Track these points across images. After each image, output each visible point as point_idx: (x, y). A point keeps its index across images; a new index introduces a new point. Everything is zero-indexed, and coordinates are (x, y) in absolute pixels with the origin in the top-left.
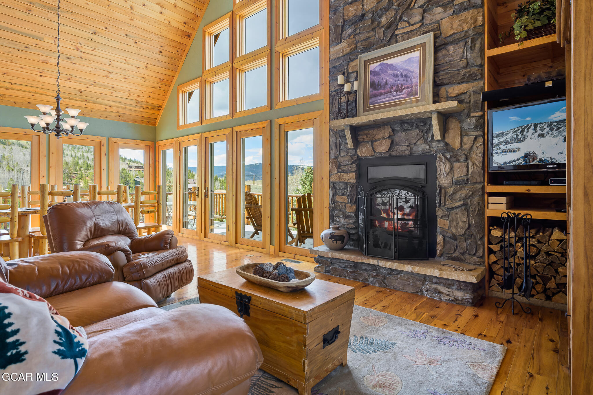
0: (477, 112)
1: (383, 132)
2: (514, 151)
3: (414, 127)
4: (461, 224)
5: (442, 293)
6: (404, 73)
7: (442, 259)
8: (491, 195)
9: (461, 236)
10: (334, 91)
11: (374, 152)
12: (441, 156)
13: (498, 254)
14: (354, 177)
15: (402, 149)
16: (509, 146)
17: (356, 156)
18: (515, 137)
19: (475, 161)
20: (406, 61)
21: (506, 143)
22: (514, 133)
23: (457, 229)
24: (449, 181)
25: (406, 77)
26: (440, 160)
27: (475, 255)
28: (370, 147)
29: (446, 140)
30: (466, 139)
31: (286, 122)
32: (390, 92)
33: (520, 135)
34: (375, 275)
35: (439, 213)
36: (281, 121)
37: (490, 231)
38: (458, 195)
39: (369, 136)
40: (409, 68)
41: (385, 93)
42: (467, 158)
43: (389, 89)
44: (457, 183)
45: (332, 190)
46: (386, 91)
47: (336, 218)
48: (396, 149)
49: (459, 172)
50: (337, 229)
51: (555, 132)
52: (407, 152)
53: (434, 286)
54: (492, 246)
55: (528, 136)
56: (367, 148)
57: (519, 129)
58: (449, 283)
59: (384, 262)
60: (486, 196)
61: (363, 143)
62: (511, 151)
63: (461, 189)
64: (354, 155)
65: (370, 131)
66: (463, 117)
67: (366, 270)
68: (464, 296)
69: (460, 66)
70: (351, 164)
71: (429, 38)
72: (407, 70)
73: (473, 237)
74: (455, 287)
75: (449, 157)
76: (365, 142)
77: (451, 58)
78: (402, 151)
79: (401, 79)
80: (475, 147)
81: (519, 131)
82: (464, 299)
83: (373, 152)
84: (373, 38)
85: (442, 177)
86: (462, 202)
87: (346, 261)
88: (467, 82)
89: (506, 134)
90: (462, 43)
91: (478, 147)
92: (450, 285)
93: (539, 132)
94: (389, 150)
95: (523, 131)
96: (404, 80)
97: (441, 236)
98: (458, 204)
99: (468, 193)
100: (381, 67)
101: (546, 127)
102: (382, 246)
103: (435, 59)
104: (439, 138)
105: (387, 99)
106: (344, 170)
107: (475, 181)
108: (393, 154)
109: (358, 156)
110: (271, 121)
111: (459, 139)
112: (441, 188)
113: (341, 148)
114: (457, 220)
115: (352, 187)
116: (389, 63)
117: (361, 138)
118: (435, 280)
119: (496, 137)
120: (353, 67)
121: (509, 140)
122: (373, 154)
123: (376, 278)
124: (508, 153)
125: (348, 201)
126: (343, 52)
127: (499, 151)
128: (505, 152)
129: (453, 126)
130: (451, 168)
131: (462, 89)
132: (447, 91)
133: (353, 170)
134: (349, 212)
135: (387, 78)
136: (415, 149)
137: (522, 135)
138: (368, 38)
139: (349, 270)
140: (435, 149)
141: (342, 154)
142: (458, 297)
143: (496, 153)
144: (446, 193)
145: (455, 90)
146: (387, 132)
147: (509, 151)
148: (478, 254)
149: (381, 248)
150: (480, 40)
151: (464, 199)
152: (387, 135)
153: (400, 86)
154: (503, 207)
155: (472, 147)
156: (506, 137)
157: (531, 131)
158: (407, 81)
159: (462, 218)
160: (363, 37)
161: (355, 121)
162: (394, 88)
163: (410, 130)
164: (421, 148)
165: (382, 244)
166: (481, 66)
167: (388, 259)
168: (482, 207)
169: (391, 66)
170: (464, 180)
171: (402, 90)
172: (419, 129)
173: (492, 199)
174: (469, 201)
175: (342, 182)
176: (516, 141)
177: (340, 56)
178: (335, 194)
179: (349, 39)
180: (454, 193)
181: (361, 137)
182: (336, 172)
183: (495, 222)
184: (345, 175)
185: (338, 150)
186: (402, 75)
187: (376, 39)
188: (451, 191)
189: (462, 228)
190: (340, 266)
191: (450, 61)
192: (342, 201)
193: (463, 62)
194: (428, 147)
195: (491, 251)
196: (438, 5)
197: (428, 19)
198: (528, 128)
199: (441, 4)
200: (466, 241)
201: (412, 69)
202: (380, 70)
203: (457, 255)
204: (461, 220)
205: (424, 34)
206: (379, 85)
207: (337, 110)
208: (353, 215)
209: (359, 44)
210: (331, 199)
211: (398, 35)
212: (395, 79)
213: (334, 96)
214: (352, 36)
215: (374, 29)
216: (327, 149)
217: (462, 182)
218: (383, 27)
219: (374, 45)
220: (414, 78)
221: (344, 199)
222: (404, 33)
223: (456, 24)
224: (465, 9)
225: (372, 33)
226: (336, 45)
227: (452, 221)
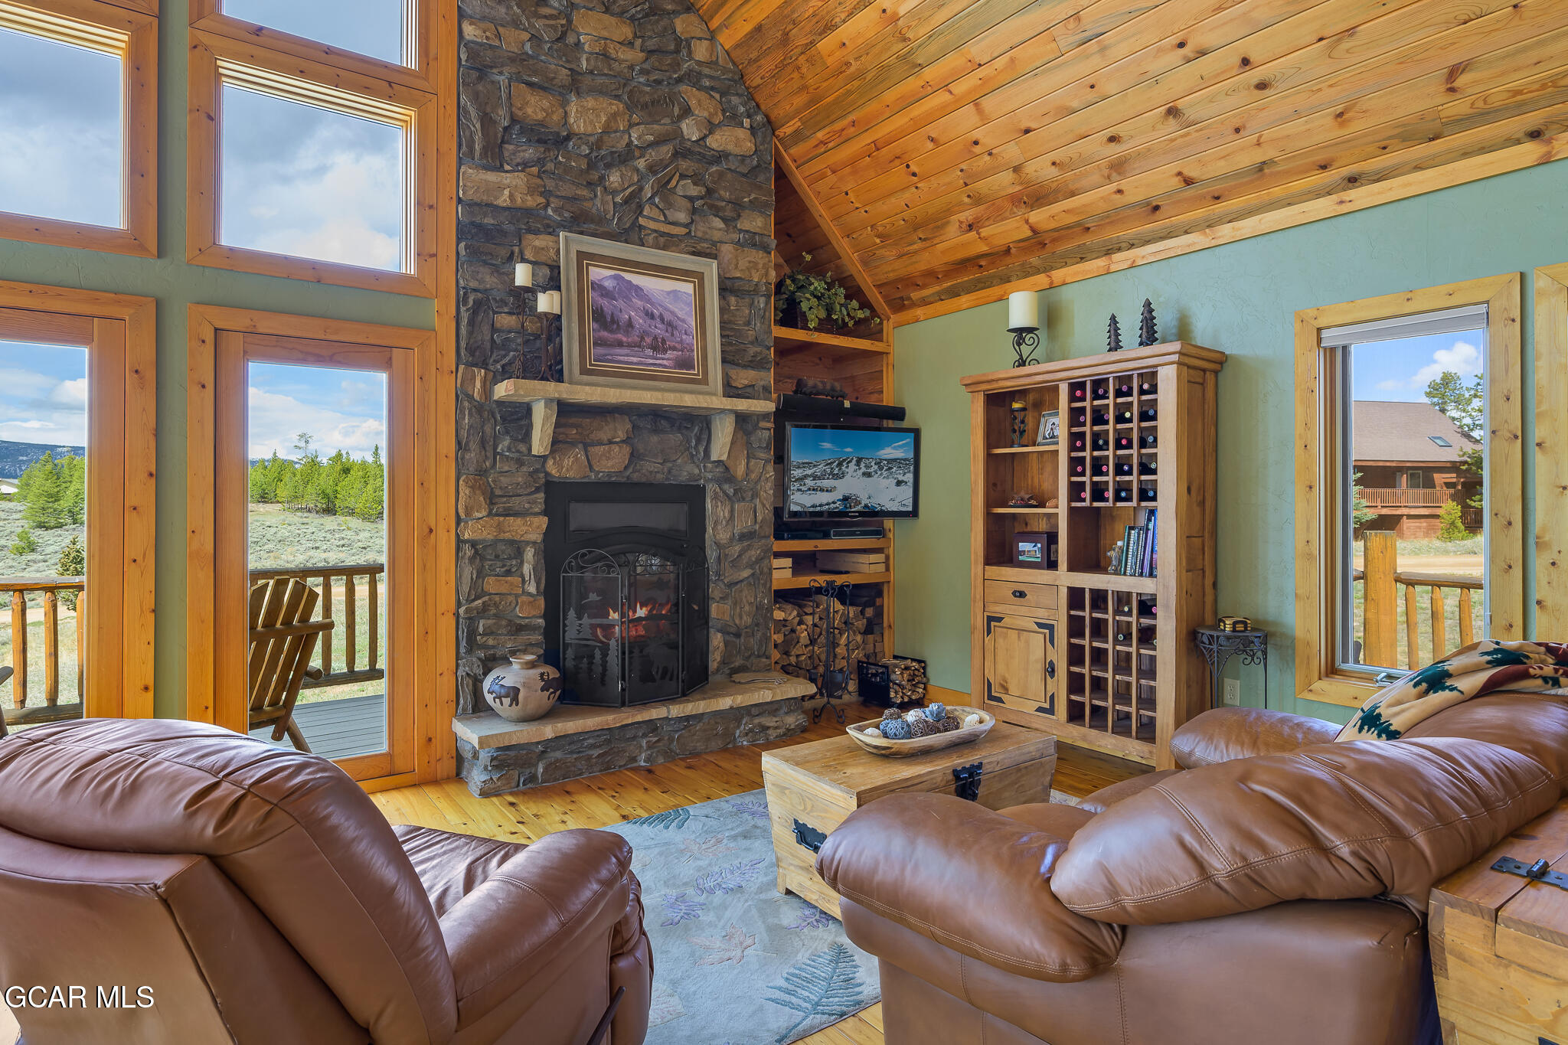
0: (765, 423)
1: (612, 426)
2: (827, 491)
3: (675, 428)
4: (747, 608)
5: (768, 728)
6: (667, 317)
8: (778, 555)
9: (747, 628)
10: (475, 290)
11: (591, 468)
12: (718, 490)
14: (545, 526)
15: (652, 469)
16: (819, 483)
17: (542, 475)
18: (829, 471)
19: (765, 502)
20: (669, 293)
21: (815, 477)
22: (825, 465)
23: (741, 618)
24: (730, 534)
25: (670, 324)
26: (715, 497)
27: (763, 655)
28: (583, 457)
29: (726, 462)
30: (753, 462)
32: (639, 347)
34: (656, 742)
35: (715, 591)
36: (224, 319)
38: (745, 559)
39: (579, 429)
40: (676, 310)
41: (629, 346)
42: (753, 497)
43: (637, 339)
44: (743, 537)
45: (470, 560)
46: (630, 340)
47: (485, 639)
48: (638, 467)
49: (744, 518)
51: (885, 473)
52: (660, 478)
53: (756, 721)
54: (776, 637)
55: (847, 473)
56: (577, 459)
57: (833, 462)
58: (771, 708)
59: (682, 706)
60: (772, 557)
61: (562, 445)
62: (822, 490)
63: (749, 547)
64: (536, 471)
65: (588, 420)
66: (750, 427)
67: (634, 738)
68: (798, 720)
69: (748, 337)
70: (531, 493)
71: (710, 269)
72: (672, 313)
73: (760, 627)
74: (782, 712)
76: (567, 442)
77: (732, 319)
78: (651, 472)
79: (660, 326)
80: (763, 478)
81: (835, 464)
82: (797, 728)
83: (588, 469)
84: (590, 204)
85: (719, 527)
86: (749, 571)
87: (589, 735)
88: (753, 368)
89: (816, 466)
90: (747, 300)
91: (767, 479)
92: (777, 710)
93: (863, 469)
94: (626, 468)
95: (840, 465)
96: (667, 331)
97: (719, 635)
98: (745, 574)
99: (759, 555)
100: (616, 282)
101: (873, 464)
104: (724, 457)
105: (635, 360)
106: (509, 509)
107: (763, 534)
108: (636, 477)
109: (547, 474)
110: (158, 303)
111: (744, 463)
112: (716, 545)
113: (502, 447)
114: (741, 601)
115: (535, 552)
116: (635, 282)
117: (563, 433)
119: (794, 467)
120: (536, 249)
121: (818, 473)
122: (590, 473)
123: (655, 747)
124: (817, 493)
125: (523, 590)
126: (512, 197)
127: (803, 488)
128: (814, 490)
129: (735, 438)
130: (732, 511)
131: (750, 379)
133: (538, 510)
134: (527, 618)
135: (630, 312)
136: (674, 472)
137: (840, 469)
138: (574, 199)
139: (596, 753)
140: (709, 476)
141: (503, 466)
142: (790, 725)
143: (797, 489)
144: (725, 556)
145: (740, 377)
146: (621, 429)
147: (819, 489)
148: (766, 653)
151: (751, 566)
152: (621, 435)
153: (660, 340)
154: (788, 573)
156: (815, 469)
157: (853, 466)
158: (672, 335)
159: (749, 597)
160: (567, 190)
162: (648, 340)
163: (667, 432)
164: (686, 471)
165: (657, 672)
166: (768, 348)
168: (769, 575)
169: (638, 290)
170: (751, 533)
171: (665, 351)
172: (682, 434)
173: (777, 563)
174: (757, 567)
175: (503, 540)
176: (830, 477)
177: (501, 203)
178: (481, 574)
179: (524, 171)
180: (740, 555)
181: (568, 430)
182: (484, 513)
183: (784, 596)
184: (519, 521)
185: (490, 454)
186: (662, 319)
187: (595, 208)
189: (749, 614)
190: (572, 752)
191: (735, 322)
192: (505, 591)
193: (751, 332)
194: (697, 471)
196: (716, 211)
197: (699, 229)
198: (848, 463)
199: (720, 214)
200: (753, 635)
201: (680, 314)
202: (614, 288)
203: (742, 662)
204: (747, 601)
205: (693, 254)
206: (613, 321)
207: (488, 345)
208: (541, 622)
209: (555, 202)
210: (465, 588)
211: (645, 228)
212: (649, 321)
213: (478, 304)
214: (535, 170)
215: (590, 184)
216: (449, 445)
217: (747, 536)
218: (614, 193)
219: (592, 221)
220: (686, 334)
221: (512, 584)
222: (656, 231)
223: (743, 264)
224: (754, 245)
225: (584, 192)
226: (487, 168)
227: (735, 604)
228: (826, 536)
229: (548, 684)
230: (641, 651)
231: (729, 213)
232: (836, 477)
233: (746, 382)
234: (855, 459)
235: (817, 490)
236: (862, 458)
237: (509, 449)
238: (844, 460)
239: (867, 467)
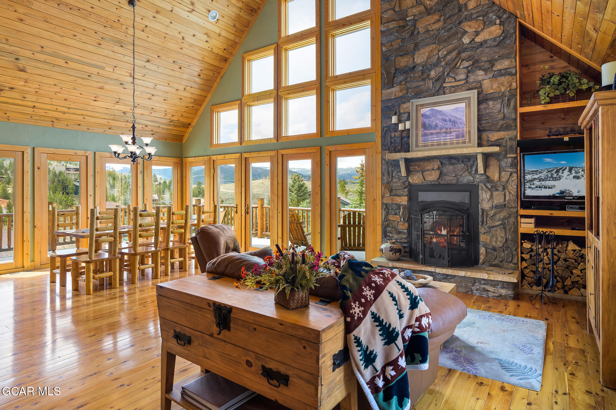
0: (512, 154)
1: (432, 164)
3: (460, 162)
4: (499, 239)
5: (489, 291)
6: (452, 119)
7: (484, 266)
8: (522, 216)
9: (500, 248)
10: (386, 127)
11: (425, 179)
12: (483, 186)
13: (528, 261)
14: (407, 200)
15: (450, 179)
16: (542, 183)
17: (407, 183)
18: (550, 176)
19: (511, 191)
20: (453, 110)
21: (540, 180)
22: (548, 172)
23: (496, 243)
24: (490, 205)
25: (454, 122)
26: (482, 189)
27: (511, 262)
28: (421, 176)
29: (487, 174)
30: (503, 174)
31: (338, 150)
32: (440, 133)
35: (482, 230)
36: (332, 148)
37: (522, 244)
38: (498, 217)
39: (419, 167)
40: (457, 116)
41: (436, 134)
42: (504, 189)
43: (439, 131)
44: (497, 207)
45: (385, 209)
46: (436, 132)
47: (389, 234)
48: (444, 178)
49: (498, 199)
50: (394, 243)
52: (454, 182)
53: (483, 286)
54: (523, 256)
55: (563, 177)
56: (418, 177)
57: (554, 170)
58: (495, 283)
59: (441, 269)
60: (519, 217)
61: (414, 172)
62: (546, 187)
63: (500, 212)
64: (405, 181)
65: (422, 163)
66: (501, 157)
68: (507, 293)
69: (498, 118)
70: (403, 189)
71: (473, 94)
72: (455, 117)
73: (509, 249)
74: (499, 286)
75: (490, 187)
76: (416, 171)
77: (491, 111)
78: (449, 180)
79: (449, 123)
80: (510, 180)
82: (507, 295)
84: (423, 86)
85: (484, 202)
86: (501, 222)
88: (504, 130)
89: (540, 173)
90: (500, 101)
91: (513, 181)
92: (495, 285)
94: (438, 179)
96: (452, 125)
97: (483, 248)
98: (497, 223)
99: (506, 215)
100: (431, 112)
102: (437, 257)
103: (479, 110)
104: (482, 172)
105: (438, 139)
106: (396, 194)
107: (510, 206)
108: (442, 182)
109: (409, 182)
110: (321, 148)
111: (498, 174)
112: (483, 211)
113: (394, 175)
114: (496, 236)
115: (404, 208)
116: (439, 110)
118: (483, 282)
119: (529, 174)
120: (404, 109)
122: (424, 181)
125: (401, 220)
126: (395, 95)
127: (532, 186)
128: (540, 187)
129: (493, 163)
130: (492, 196)
131: (500, 136)
132: (488, 136)
133: (405, 194)
134: (402, 229)
135: (436, 121)
136: (461, 179)
138: (418, 86)
140: (478, 180)
141: (394, 180)
142: (502, 294)
143: (528, 187)
144: (487, 214)
145: (494, 136)
146: (436, 164)
148: (513, 261)
149: (435, 258)
150: (514, 99)
151: (502, 220)
152: (436, 167)
153: (449, 129)
154: (532, 226)
155: (508, 180)
156: (540, 175)
158: (455, 126)
159: (501, 234)
160: (414, 84)
161: (409, 155)
162: (444, 130)
163: (457, 164)
164: (466, 178)
165: (437, 255)
166: (515, 119)
167: (443, 267)
168: (516, 225)
169: (440, 112)
170: (502, 205)
171: (451, 133)
172: (464, 164)
173: (523, 220)
174: (506, 221)
175: (395, 204)
177: (392, 98)
178: (388, 214)
179: (400, 84)
180: (494, 215)
181: (413, 167)
182: (389, 195)
183: (526, 237)
184: (398, 198)
185: (391, 177)
186: (450, 120)
187: (425, 88)
188: (492, 213)
189: (501, 242)
191: (490, 113)
192: (394, 220)
193: (501, 115)
194: (472, 179)
195: (523, 259)
196: (480, 68)
197: (472, 78)
198: (563, 170)
199: (482, 68)
200: (504, 252)
201: (459, 117)
202: (430, 114)
203: (497, 262)
204: (500, 236)
205: (468, 90)
206: (429, 126)
207: (389, 143)
208: (406, 231)
209: (410, 90)
210: (383, 218)
211: (446, 87)
212: (444, 123)
213: (386, 131)
214: (404, 82)
215: (423, 80)
216: (379, 175)
217: (502, 207)
218: (432, 79)
219: (424, 92)
220: (461, 124)
221: (397, 218)
222: (451, 86)
223: (495, 86)
224: (502, 75)
225: (422, 83)
226: (389, 88)
227: (493, 236)
228: (564, 209)
229: (391, 249)
231: (487, 65)
232: (555, 179)
233: (496, 138)
234: (568, 168)
235: (542, 187)
236: (573, 168)
237: (395, 175)
238: (561, 169)
239: (576, 172)
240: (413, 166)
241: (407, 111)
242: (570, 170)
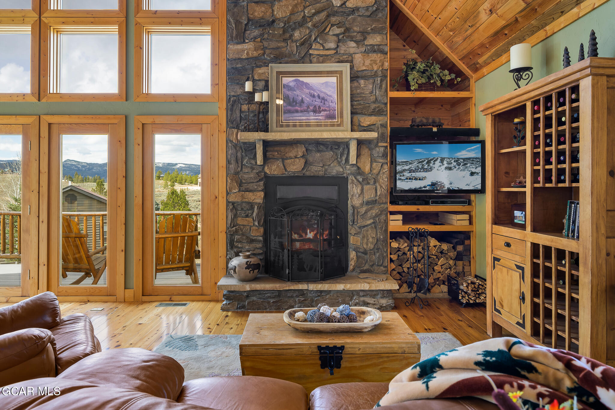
0: (383, 143)
1: (296, 150)
2: (420, 179)
3: (329, 149)
4: (371, 240)
5: (370, 304)
6: (322, 95)
8: (392, 213)
9: (371, 250)
10: (234, 96)
11: (286, 170)
12: (354, 179)
13: (396, 263)
14: (263, 196)
15: (316, 169)
16: (414, 174)
17: (263, 174)
18: (420, 166)
19: (382, 185)
20: (323, 84)
21: (411, 171)
22: (419, 163)
23: (367, 244)
24: (361, 201)
25: (323, 99)
26: (353, 182)
27: (381, 265)
28: (281, 165)
29: (358, 165)
30: (374, 164)
31: (156, 123)
32: (307, 111)
33: (427, 165)
34: (303, 300)
35: (352, 230)
36: (147, 120)
37: (390, 243)
38: (369, 214)
39: (279, 153)
40: (327, 91)
41: (302, 112)
42: (375, 182)
43: (305, 108)
44: (368, 203)
45: (232, 210)
46: (302, 109)
47: (237, 244)
48: (309, 169)
49: (369, 195)
50: (248, 257)
51: (462, 168)
52: (321, 173)
53: (362, 299)
54: (392, 256)
55: (434, 168)
56: (278, 166)
57: (425, 161)
59: (315, 285)
60: (389, 214)
61: (271, 160)
62: (416, 179)
63: (371, 209)
64: (260, 172)
65: (283, 148)
66: (373, 146)
67: (292, 297)
68: (388, 302)
69: (370, 100)
70: (257, 182)
71: (346, 68)
72: (325, 93)
73: (380, 251)
74: (379, 296)
75: (361, 180)
76: (274, 159)
77: (362, 91)
78: (316, 171)
79: (318, 100)
80: (381, 172)
82: (388, 305)
83: (284, 170)
84: (285, 49)
85: (354, 198)
86: (372, 221)
87: (268, 292)
88: (375, 115)
89: (411, 163)
90: (371, 81)
91: (384, 173)
92: (375, 295)
93: (446, 165)
94: (303, 169)
95: (429, 162)
96: (321, 102)
97: (354, 252)
98: (369, 222)
99: (378, 212)
100: (295, 83)
102: (307, 269)
103: (351, 87)
104: (355, 162)
105: (304, 118)
106: (248, 188)
107: (381, 202)
108: (308, 174)
109: (265, 173)
110: (126, 117)
111: (369, 165)
112: (353, 207)
113: (245, 162)
114: (367, 236)
115: (259, 208)
116: (305, 81)
117: (271, 155)
118: (361, 294)
119: (399, 165)
120: (260, 74)
121: (414, 169)
122: (285, 172)
123: (303, 303)
124: (414, 181)
125: (254, 224)
126: (248, 54)
127: (403, 178)
128: (410, 179)
129: (364, 152)
130: (362, 190)
131: (372, 121)
132: (359, 120)
133: (260, 189)
134: (256, 236)
135: (302, 95)
136: (329, 171)
137: (429, 165)
138: (278, 48)
139: (272, 301)
140: (349, 172)
141: (245, 170)
142: (383, 304)
143: (400, 179)
144: (358, 212)
145: (366, 121)
146: (300, 151)
147: (414, 178)
148: (384, 264)
149: (306, 271)
150: (385, 81)
151: (374, 218)
152: (300, 154)
153: (317, 107)
154: (401, 223)
155: (379, 172)
156: (410, 166)
157: (438, 163)
158: (324, 104)
159: (372, 235)
160: (273, 45)
161: (270, 136)
162: (311, 108)
163: (325, 151)
164: (335, 170)
165: (307, 267)
166: (386, 104)
167: (315, 281)
168: (386, 223)
169: (307, 85)
170: (373, 201)
171: (320, 112)
172: (333, 152)
173: (392, 217)
174: (377, 219)
175: (245, 202)
176: (422, 171)
177: (243, 57)
178: (236, 216)
179: (254, 41)
180: (366, 212)
181: (270, 153)
182: (237, 190)
183: (395, 235)
184: (251, 194)
185: (240, 165)
186: (319, 97)
187: (287, 50)
188: (363, 210)
189: (372, 243)
190: (260, 298)
191: (361, 93)
192: (245, 224)
193: (373, 97)
194: (341, 170)
195: (392, 261)
196: (352, 39)
197: (342, 49)
198: (435, 161)
199: (354, 39)
200: (375, 254)
201: (329, 93)
202: (295, 86)
203: (368, 267)
204: (371, 236)
205: (338, 62)
206: (294, 101)
207: (239, 119)
208: (261, 238)
209: (268, 51)
210: (229, 222)
211: (313, 54)
212: (312, 99)
213: (234, 102)
214: (259, 39)
215: (285, 40)
216: (223, 162)
217: (371, 203)
218: (296, 41)
219: (286, 56)
220: (332, 102)
221: (249, 221)
222: (318, 55)
223: (368, 62)
224: (375, 51)
225: (283, 44)
226: (238, 43)
227: (364, 237)
228: (427, 203)
229: (249, 266)
230: (298, 256)
231: (359, 37)
232: (426, 170)
233: (369, 123)
234: (439, 159)
235: (412, 179)
236: (444, 158)
237: (247, 163)
238: (432, 159)
239: (448, 163)
240: (271, 151)
241: (263, 78)
242: (442, 160)
